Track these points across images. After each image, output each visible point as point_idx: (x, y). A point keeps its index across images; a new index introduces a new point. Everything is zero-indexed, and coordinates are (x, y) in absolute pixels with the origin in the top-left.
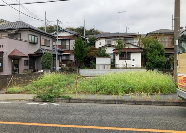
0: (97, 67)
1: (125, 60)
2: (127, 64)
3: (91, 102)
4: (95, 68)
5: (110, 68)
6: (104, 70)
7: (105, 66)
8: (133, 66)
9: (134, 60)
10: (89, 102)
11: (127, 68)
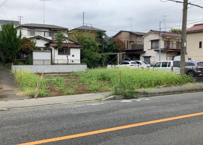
0: (34, 62)
1: (67, 56)
2: (68, 60)
3: (162, 94)
4: (32, 64)
5: (50, 64)
6: (44, 66)
7: (45, 61)
8: (73, 61)
9: (73, 56)
10: (161, 94)
11: (68, 64)
